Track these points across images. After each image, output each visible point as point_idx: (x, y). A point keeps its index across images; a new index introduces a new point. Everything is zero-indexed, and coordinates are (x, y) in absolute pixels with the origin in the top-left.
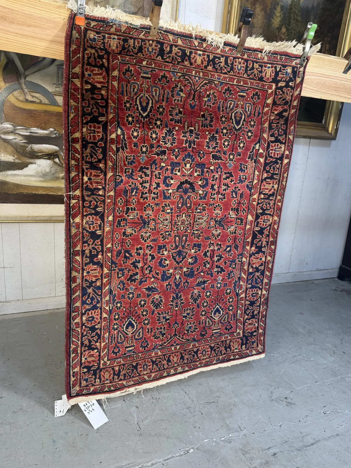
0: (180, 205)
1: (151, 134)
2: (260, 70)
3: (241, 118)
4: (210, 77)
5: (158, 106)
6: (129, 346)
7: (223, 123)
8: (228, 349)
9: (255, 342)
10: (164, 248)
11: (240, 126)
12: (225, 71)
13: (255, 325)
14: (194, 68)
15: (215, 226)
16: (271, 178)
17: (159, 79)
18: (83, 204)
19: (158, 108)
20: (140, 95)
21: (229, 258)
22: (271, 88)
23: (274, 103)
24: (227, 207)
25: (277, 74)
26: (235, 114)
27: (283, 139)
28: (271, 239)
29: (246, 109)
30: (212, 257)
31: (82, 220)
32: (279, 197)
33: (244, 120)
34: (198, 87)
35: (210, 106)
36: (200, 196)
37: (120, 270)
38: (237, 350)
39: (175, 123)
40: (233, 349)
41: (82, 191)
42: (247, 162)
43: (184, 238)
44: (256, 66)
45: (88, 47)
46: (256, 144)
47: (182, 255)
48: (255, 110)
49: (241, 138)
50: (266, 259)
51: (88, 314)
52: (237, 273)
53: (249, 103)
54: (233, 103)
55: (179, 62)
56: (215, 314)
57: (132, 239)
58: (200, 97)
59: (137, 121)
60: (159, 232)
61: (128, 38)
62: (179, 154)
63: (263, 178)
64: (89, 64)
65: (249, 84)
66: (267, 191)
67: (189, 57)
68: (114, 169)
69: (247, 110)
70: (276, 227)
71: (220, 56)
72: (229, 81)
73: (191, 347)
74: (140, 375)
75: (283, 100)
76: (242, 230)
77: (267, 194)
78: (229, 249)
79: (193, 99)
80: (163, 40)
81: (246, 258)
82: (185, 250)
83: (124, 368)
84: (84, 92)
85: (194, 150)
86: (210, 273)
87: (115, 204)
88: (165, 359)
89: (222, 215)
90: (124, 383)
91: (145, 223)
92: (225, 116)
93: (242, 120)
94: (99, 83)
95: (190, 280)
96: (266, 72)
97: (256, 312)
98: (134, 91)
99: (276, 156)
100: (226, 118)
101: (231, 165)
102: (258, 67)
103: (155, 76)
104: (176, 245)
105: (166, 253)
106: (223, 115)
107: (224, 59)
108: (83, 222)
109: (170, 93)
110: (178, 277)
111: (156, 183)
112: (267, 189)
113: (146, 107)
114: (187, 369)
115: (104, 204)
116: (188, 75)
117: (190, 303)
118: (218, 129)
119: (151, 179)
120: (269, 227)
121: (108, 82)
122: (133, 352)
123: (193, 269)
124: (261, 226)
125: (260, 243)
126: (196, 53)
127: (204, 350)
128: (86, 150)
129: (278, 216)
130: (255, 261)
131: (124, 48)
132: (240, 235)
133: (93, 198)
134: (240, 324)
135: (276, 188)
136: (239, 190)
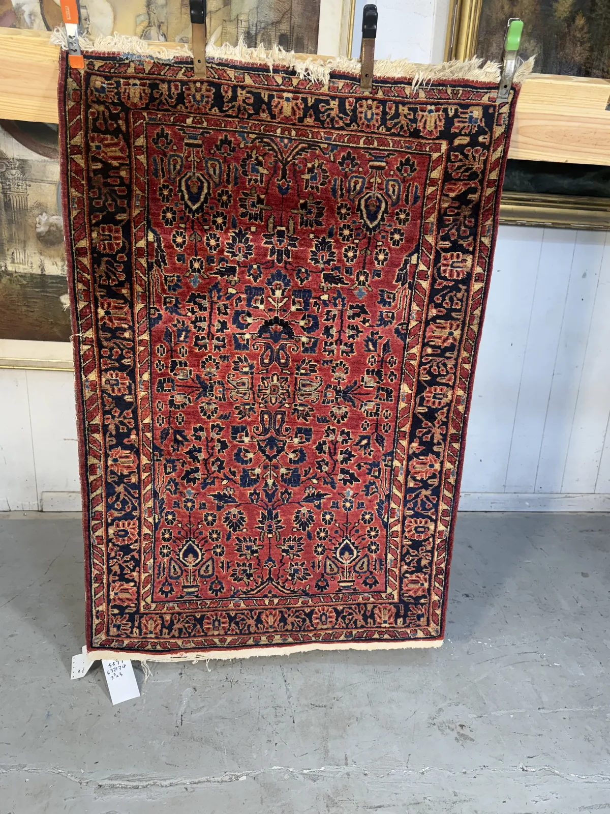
0: (266, 361)
1: (208, 239)
2: (412, 117)
3: (379, 207)
4: (310, 136)
5: (220, 191)
6: (190, 586)
7: (343, 217)
8: (369, 620)
9: (422, 616)
10: (242, 431)
11: (376, 223)
12: (341, 124)
13: (422, 585)
14: (279, 123)
15: (337, 399)
16: (447, 317)
17: (216, 146)
18: (99, 351)
19: (220, 195)
20: (186, 174)
21: (366, 458)
22: (439, 150)
23: (447, 177)
24: (357, 366)
25: (449, 122)
26: (366, 201)
27: (469, 245)
28: (452, 431)
29: (388, 190)
30: (332, 454)
31: (100, 377)
32: (464, 354)
33: (386, 211)
34: (288, 157)
35: (317, 188)
36: (303, 347)
37: (168, 461)
38: (387, 625)
39: (250, 220)
40: (378, 620)
41: (97, 332)
42: (394, 287)
43: (279, 416)
44: (404, 110)
45: (94, 102)
46: (410, 255)
47: (276, 445)
48: (408, 192)
49: (380, 243)
50: (442, 467)
51: (118, 526)
52: (383, 487)
53: (394, 180)
54: (360, 180)
55: (250, 115)
56: (343, 554)
57: (186, 413)
58: (296, 174)
59: (182, 218)
60: (231, 404)
61: (158, 82)
62: (261, 273)
63: (429, 318)
64: (96, 129)
65: (391, 145)
66: (439, 342)
67: (269, 104)
68: (145, 297)
69: (391, 192)
70: (461, 408)
71: (328, 98)
72: (349, 141)
73: (300, 604)
74: (206, 635)
75: (466, 171)
76: (391, 409)
77: (439, 347)
78: (364, 442)
79: (284, 177)
80: (219, 79)
81: (401, 461)
82: (282, 438)
83: (179, 620)
84: (92, 175)
85: (288, 266)
86: (329, 480)
87: (152, 354)
88: (253, 618)
89: (350, 382)
90: (180, 642)
91: (205, 387)
92: (346, 205)
93: (381, 212)
94: (115, 158)
95: (293, 490)
96: (426, 121)
97: (424, 562)
98: (175, 169)
99: (455, 277)
100: (349, 209)
101: (362, 293)
102: (406, 111)
103: (209, 143)
104: (264, 427)
105: (247, 440)
106: (342, 204)
107: (337, 103)
108: (101, 380)
109: (239, 168)
110: (270, 482)
111: (219, 321)
112: (440, 338)
113: (197, 194)
114: (290, 640)
115: (134, 354)
116: (269, 137)
117: (295, 530)
118: (332, 229)
119: (210, 316)
120: (446, 409)
121: (129, 157)
122: (197, 596)
123: (298, 472)
124: (430, 404)
125: (429, 436)
126: (281, 97)
127: (324, 614)
128: (99, 266)
129: (464, 389)
130: (419, 468)
131: (152, 99)
132: (387, 418)
133: (114, 343)
134: (392, 580)
135: (458, 337)
136: (380, 337)
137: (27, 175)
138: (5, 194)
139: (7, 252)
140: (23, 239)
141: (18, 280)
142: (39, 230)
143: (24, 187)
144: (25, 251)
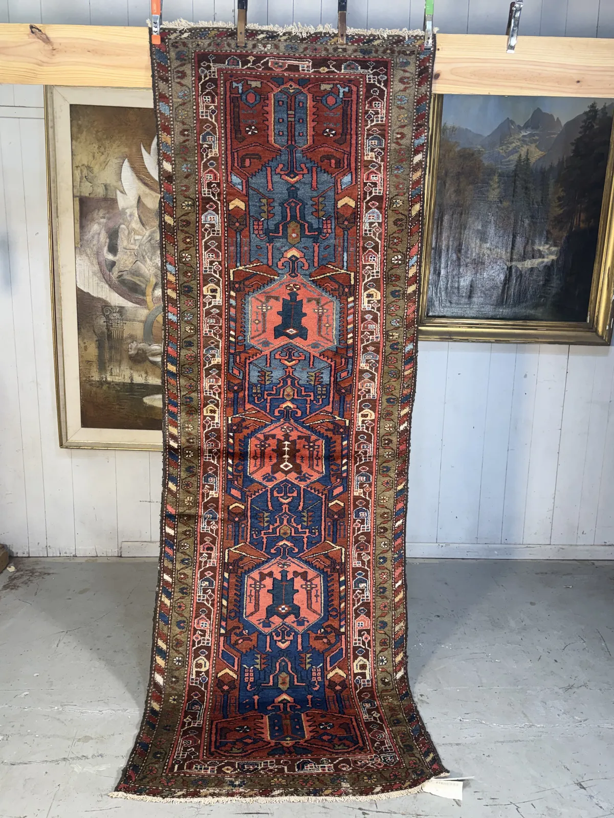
137: (123, 317)
138: (108, 330)
139: (107, 368)
140: (119, 358)
141: (114, 387)
142: (130, 353)
143: (122, 324)
144: (120, 367)
